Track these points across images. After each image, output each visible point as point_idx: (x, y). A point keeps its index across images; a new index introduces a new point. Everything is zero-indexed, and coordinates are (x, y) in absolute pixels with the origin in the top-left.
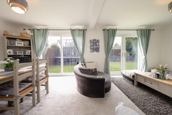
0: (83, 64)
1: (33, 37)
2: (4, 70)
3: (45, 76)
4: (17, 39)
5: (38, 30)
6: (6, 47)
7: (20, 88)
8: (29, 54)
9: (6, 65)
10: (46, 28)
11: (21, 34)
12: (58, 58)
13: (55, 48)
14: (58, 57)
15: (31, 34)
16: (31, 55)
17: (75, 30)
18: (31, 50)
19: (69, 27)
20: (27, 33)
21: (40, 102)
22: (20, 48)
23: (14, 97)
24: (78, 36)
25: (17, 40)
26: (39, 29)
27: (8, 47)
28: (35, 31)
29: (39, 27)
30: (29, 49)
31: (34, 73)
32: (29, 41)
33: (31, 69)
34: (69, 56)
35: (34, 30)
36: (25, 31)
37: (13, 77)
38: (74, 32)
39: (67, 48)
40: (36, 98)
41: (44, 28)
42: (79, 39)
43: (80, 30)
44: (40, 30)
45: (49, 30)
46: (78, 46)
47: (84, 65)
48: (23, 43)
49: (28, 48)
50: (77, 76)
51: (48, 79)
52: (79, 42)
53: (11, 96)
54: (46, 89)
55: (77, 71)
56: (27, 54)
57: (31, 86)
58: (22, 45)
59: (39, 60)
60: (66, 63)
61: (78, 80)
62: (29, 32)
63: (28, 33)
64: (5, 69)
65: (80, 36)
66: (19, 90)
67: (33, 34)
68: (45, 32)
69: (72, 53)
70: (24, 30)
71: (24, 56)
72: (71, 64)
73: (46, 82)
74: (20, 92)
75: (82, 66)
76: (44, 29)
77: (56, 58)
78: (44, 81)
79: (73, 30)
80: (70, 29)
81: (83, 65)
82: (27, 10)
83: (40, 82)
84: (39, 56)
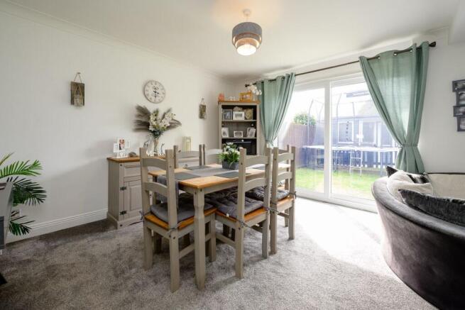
0: (415, 176)
1: (261, 99)
2: (221, 166)
3: (286, 192)
4: (235, 106)
5: (271, 81)
6: (220, 124)
7: (246, 206)
8: (253, 137)
9: (224, 158)
10: (289, 71)
11: (242, 95)
12: (313, 149)
13: (305, 122)
14: (311, 145)
15: (258, 94)
16: (256, 139)
17: (376, 58)
18: (256, 128)
19: (355, 54)
20: (250, 93)
21: (276, 255)
22: (238, 123)
23: (238, 223)
24: (393, 76)
25: (235, 108)
26: (274, 78)
27: (223, 122)
28: (266, 85)
29: (272, 76)
30: (252, 127)
31: (267, 181)
32: (254, 108)
33: (264, 171)
34: (347, 144)
35: (263, 82)
36: (249, 88)
37: (236, 181)
38: (375, 65)
39: (342, 119)
40: (269, 240)
41: (283, 73)
42: (395, 85)
43: (398, 52)
44: (275, 80)
45: (296, 75)
46: (390, 111)
47: (419, 180)
48: (243, 113)
49: (251, 123)
50: (390, 215)
51: (293, 202)
52: (393, 98)
53: (233, 218)
54: (286, 226)
55: (393, 198)
56: (249, 137)
57: (261, 208)
58: (242, 119)
59: (278, 152)
60: (340, 166)
61: (394, 230)
62: (254, 89)
63: (253, 91)
64: (223, 163)
65: (398, 76)
66: (245, 211)
67: (261, 94)
68: (285, 83)
69: (358, 136)
70: (246, 86)
71: (245, 140)
72: (356, 171)
73: (290, 208)
74: (246, 215)
75: (413, 184)
76: (285, 75)
77: (307, 149)
78: (285, 204)
79: (368, 59)
80: (360, 58)
81: (414, 180)
82: (260, 43)
83: (278, 205)
84: (271, 142)
